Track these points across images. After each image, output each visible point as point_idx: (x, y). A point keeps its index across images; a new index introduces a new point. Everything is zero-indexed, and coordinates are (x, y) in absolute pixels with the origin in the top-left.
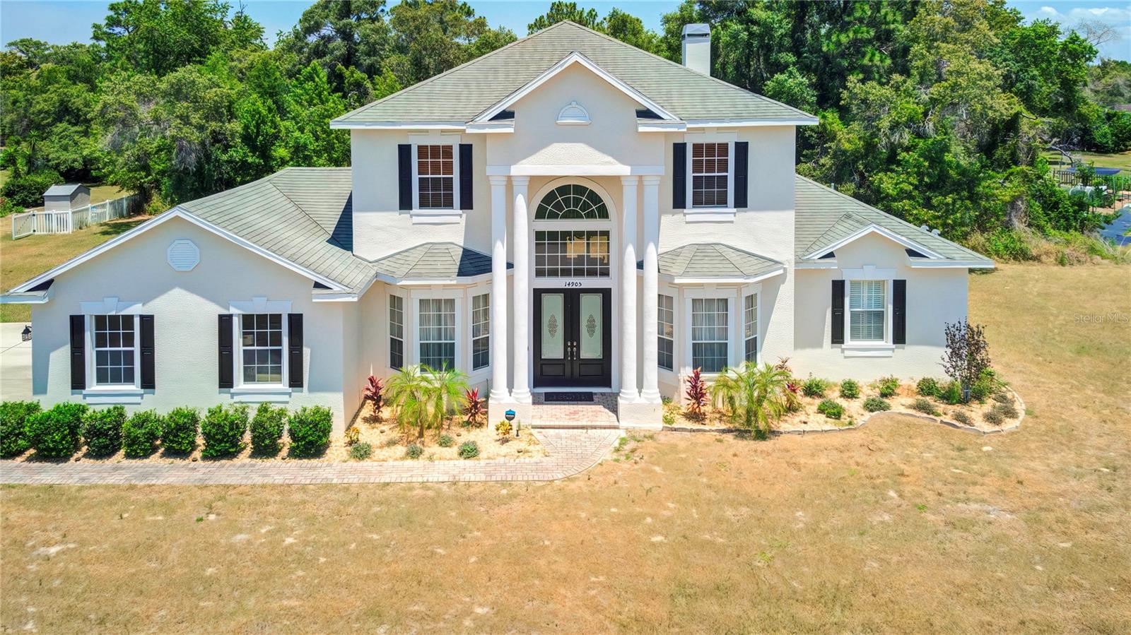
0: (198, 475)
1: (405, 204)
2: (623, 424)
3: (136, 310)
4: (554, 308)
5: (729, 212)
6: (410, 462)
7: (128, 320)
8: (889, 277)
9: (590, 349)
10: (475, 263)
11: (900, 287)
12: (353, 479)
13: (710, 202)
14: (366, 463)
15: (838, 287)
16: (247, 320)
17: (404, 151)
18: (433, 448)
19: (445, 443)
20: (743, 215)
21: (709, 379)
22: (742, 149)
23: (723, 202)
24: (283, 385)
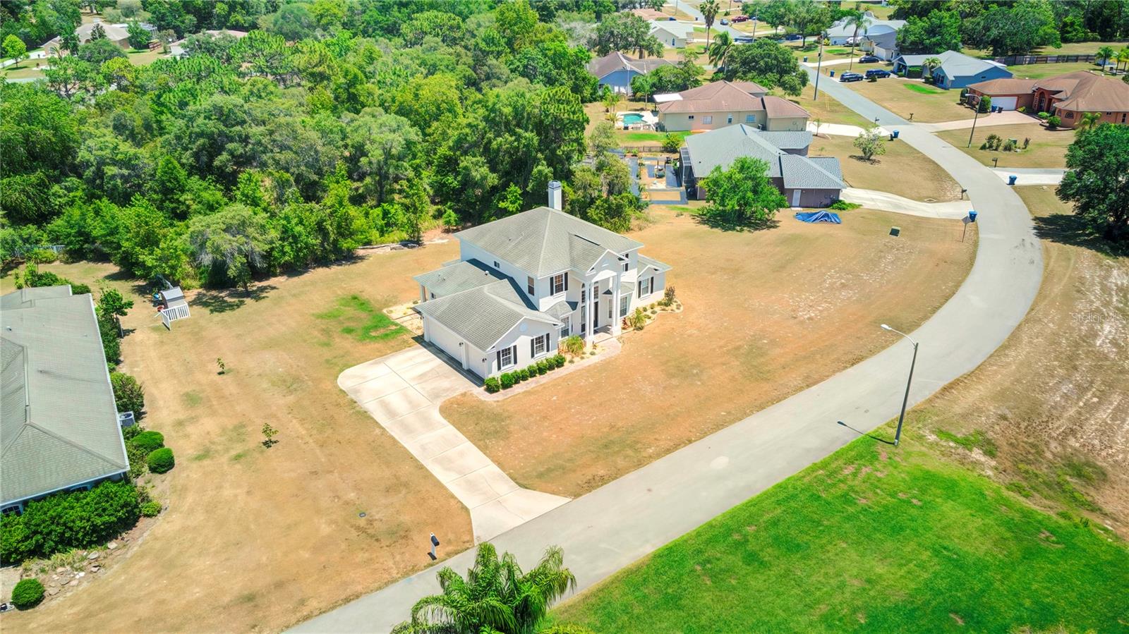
1: (552, 293)
3: (512, 345)
6: (582, 361)
7: (509, 349)
8: (650, 277)
10: (572, 305)
11: (652, 279)
12: (574, 369)
14: (574, 364)
15: (640, 283)
16: (535, 339)
17: (551, 279)
20: (627, 273)
24: (547, 351)
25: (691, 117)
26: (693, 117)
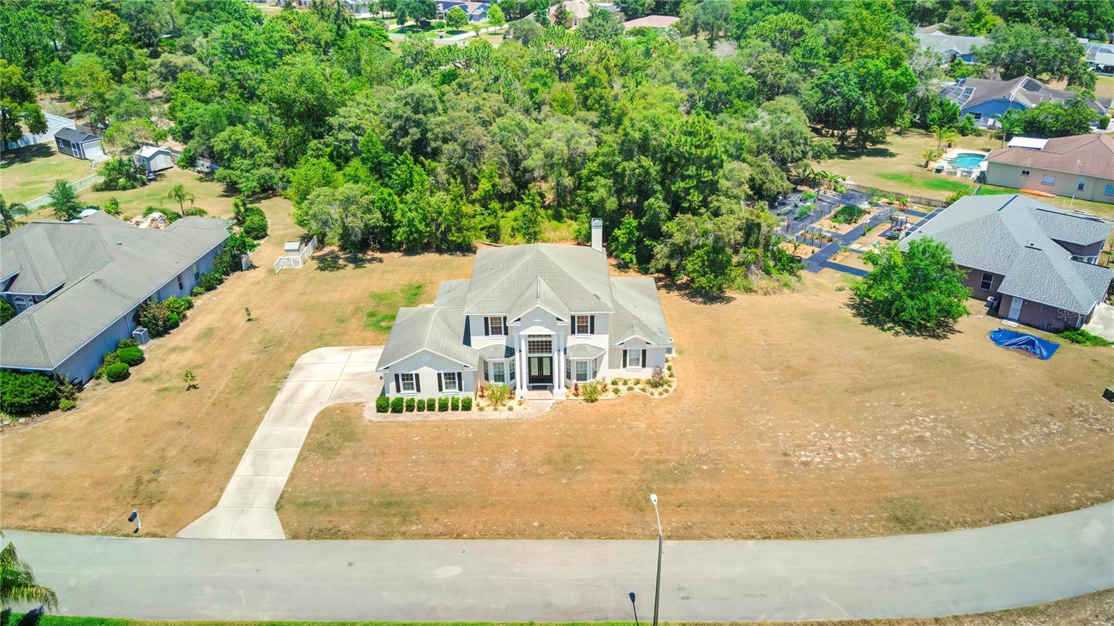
0: (440, 417)
1: (487, 334)
2: (555, 398)
3: (414, 372)
4: (535, 363)
5: (588, 335)
6: (495, 412)
7: (411, 375)
8: (641, 349)
9: (546, 372)
10: (510, 352)
11: (644, 352)
12: (481, 418)
13: (583, 332)
14: (483, 412)
15: (625, 352)
16: (445, 374)
17: (486, 319)
18: (500, 408)
19: (504, 405)
20: (592, 336)
21: (581, 383)
22: (592, 318)
23: (587, 332)
24: (457, 390)
25: (1026, 173)
26: (1028, 173)
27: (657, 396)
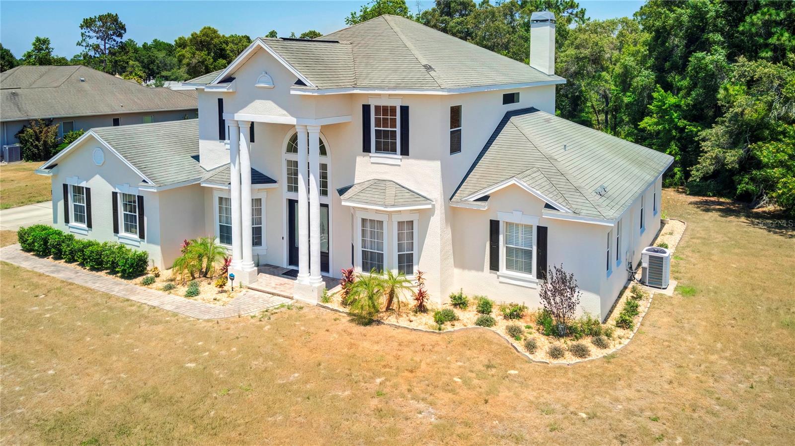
1: (222, 137)
2: (296, 296)
3: (84, 184)
5: (395, 159)
6: (159, 292)
8: (535, 223)
11: (542, 233)
13: (387, 149)
15: (494, 226)
16: (123, 196)
20: (406, 162)
22: (405, 110)
23: (394, 151)
24: (137, 236)
27: (541, 355)
